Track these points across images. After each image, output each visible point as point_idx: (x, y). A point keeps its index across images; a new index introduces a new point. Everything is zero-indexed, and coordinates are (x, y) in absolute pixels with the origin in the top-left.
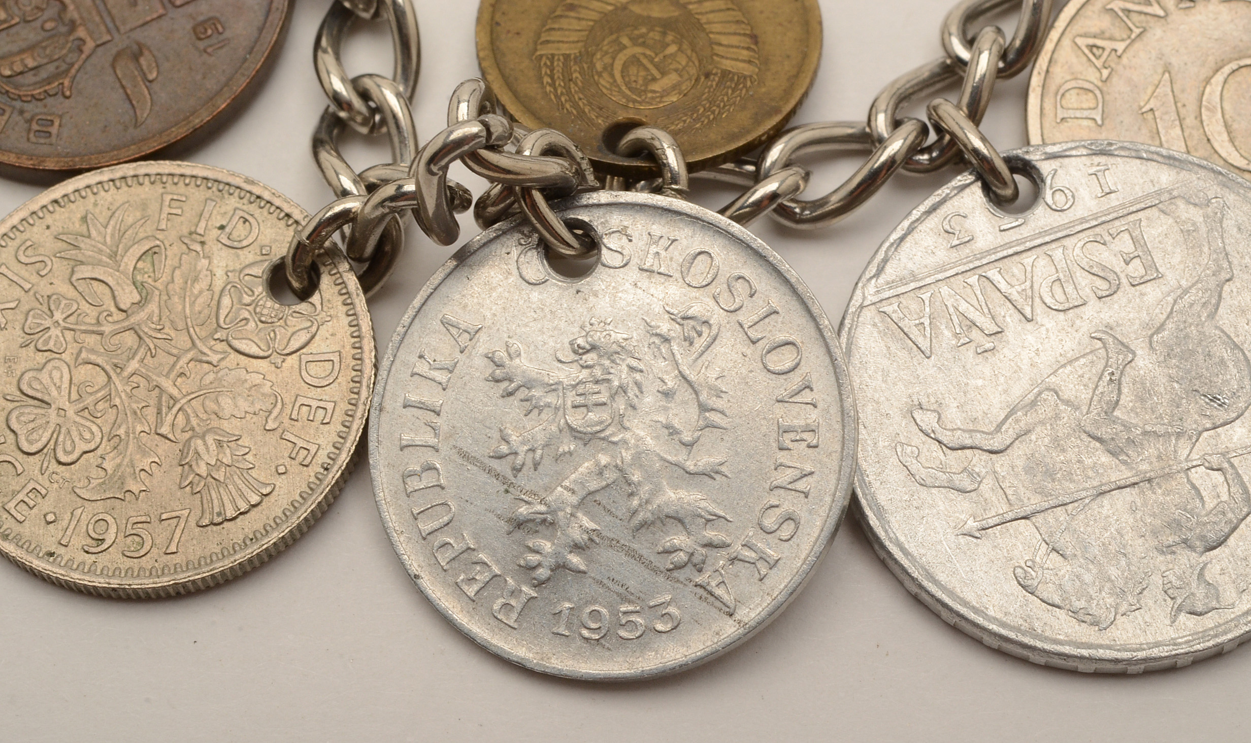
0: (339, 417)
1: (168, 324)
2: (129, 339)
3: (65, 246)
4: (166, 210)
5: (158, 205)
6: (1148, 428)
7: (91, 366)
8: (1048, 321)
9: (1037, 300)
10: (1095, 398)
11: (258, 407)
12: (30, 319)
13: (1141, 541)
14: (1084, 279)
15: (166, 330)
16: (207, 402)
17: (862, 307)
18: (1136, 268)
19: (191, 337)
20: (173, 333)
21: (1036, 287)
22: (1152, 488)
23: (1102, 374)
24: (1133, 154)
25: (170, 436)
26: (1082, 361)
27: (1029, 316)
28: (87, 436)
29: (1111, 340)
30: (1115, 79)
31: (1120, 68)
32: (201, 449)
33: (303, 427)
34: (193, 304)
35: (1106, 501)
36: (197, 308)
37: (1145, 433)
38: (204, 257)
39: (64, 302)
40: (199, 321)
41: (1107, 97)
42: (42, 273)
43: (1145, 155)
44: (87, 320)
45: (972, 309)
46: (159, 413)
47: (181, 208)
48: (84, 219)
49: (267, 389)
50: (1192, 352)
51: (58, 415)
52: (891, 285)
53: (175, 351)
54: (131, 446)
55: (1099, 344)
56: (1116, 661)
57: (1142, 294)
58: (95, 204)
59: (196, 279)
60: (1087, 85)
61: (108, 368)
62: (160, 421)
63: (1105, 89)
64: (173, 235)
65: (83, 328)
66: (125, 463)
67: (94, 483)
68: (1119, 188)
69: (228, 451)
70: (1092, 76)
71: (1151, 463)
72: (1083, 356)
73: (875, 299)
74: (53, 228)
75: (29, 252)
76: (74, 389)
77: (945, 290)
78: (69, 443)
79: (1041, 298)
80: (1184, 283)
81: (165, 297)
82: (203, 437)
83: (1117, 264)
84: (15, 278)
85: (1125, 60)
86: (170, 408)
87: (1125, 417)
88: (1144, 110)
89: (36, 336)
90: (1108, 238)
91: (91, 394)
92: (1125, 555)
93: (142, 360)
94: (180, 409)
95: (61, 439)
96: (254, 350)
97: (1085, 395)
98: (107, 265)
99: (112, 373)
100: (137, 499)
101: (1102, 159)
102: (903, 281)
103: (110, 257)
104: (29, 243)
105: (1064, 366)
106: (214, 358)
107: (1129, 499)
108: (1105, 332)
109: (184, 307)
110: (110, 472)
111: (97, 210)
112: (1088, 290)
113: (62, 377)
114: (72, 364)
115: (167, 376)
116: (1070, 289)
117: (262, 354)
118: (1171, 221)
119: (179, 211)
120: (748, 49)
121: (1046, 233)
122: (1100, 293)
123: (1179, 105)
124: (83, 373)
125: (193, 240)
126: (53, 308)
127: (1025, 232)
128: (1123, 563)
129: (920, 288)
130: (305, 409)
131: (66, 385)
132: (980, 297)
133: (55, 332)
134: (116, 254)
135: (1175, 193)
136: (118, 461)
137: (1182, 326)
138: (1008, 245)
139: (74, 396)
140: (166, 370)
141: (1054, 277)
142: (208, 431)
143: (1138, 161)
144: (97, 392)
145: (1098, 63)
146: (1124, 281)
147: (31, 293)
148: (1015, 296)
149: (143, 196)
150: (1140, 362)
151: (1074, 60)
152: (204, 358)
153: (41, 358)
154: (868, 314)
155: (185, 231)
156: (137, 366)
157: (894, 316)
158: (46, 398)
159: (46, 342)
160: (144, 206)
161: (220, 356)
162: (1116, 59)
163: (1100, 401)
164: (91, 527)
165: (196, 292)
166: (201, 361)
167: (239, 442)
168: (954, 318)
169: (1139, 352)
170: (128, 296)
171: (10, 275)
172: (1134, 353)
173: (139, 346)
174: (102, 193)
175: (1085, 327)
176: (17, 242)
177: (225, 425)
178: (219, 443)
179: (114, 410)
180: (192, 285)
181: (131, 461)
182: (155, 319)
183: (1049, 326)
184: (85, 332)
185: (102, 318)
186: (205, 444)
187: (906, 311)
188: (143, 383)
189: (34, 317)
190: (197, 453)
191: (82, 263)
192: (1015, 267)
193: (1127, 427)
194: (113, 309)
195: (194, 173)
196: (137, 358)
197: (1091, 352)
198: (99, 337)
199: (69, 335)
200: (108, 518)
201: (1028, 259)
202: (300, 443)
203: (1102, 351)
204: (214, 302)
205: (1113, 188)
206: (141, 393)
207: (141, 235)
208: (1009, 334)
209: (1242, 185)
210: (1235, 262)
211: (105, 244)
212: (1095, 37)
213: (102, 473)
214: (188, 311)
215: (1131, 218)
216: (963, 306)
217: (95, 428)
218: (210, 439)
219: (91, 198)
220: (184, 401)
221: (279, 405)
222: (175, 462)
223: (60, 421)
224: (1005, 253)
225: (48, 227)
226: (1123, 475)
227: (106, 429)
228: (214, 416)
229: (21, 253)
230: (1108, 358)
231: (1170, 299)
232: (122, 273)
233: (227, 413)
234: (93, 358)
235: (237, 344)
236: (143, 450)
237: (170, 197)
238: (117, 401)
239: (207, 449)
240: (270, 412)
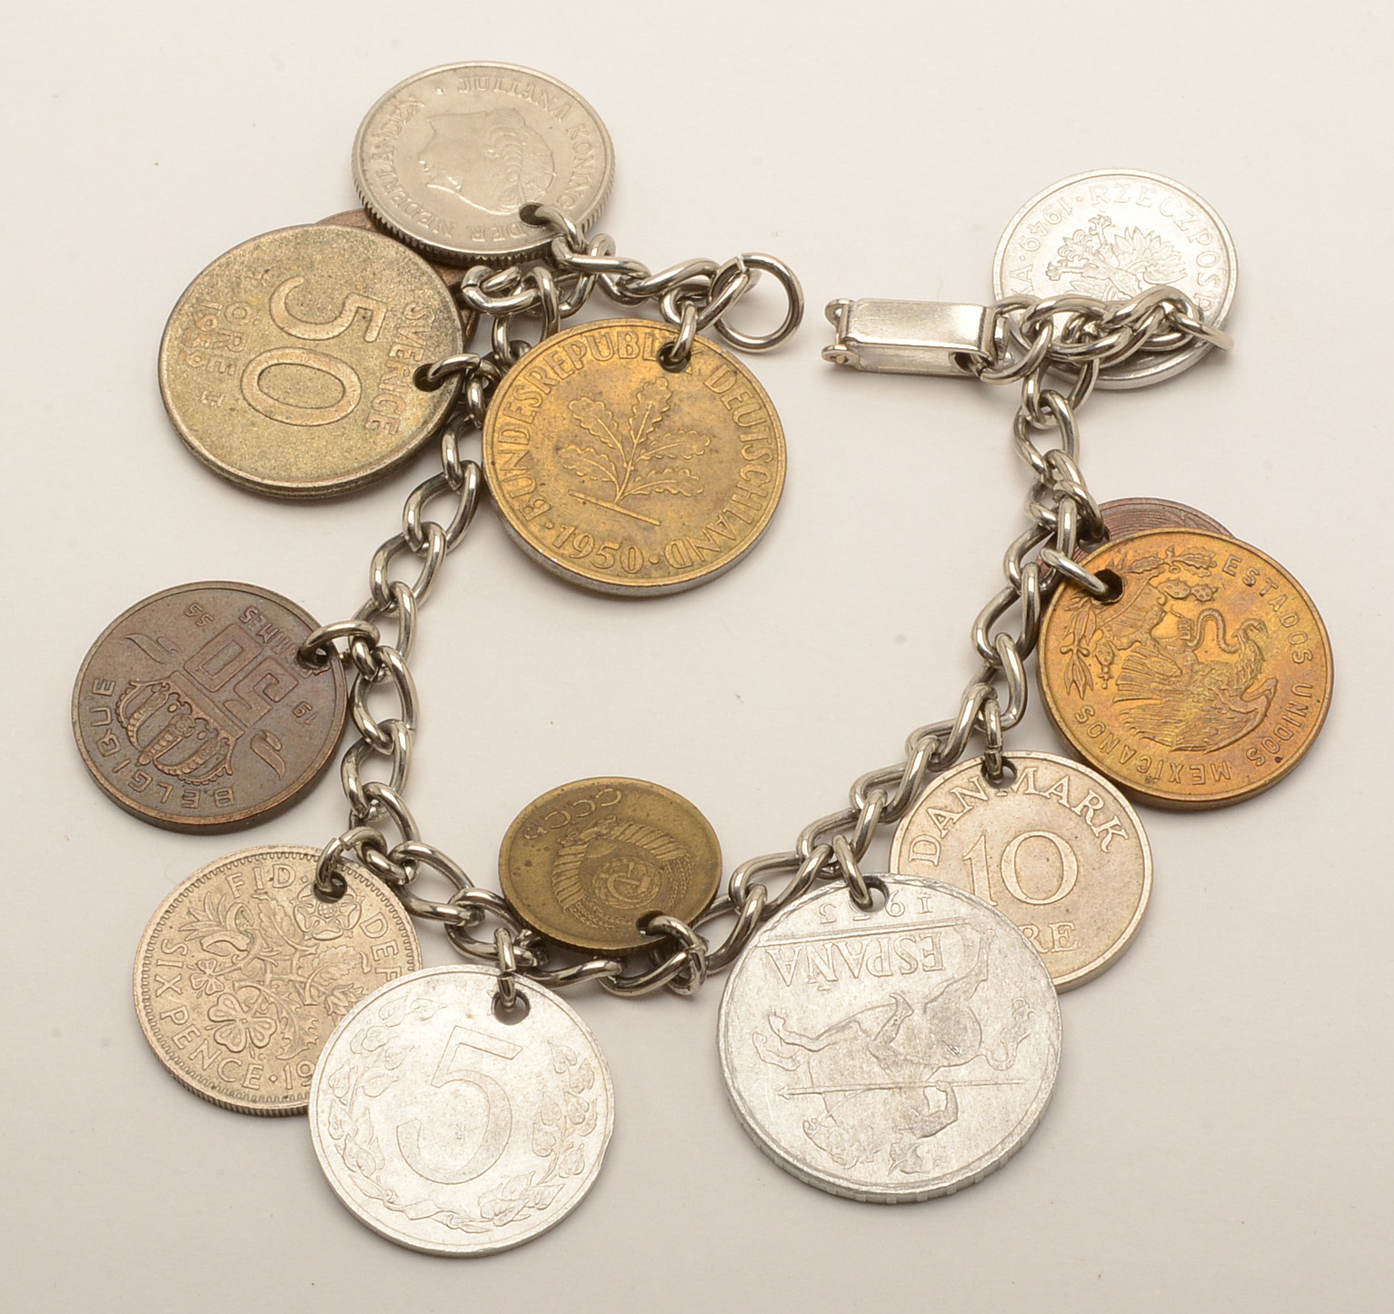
0: (401, 947)
1: (274, 946)
2: (258, 964)
3: (187, 932)
4: (233, 886)
5: (227, 885)
6: (908, 1057)
7: (244, 989)
8: (867, 980)
9: (864, 966)
10: (882, 1033)
11: (353, 963)
12: (193, 981)
13: (885, 1122)
14: (896, 961)
15: (275, 949)
16: (323, 975)
17: (756, 946)
18: (930, 961)
19: (292, 946)
20: (280, 949)
21: (865, 959)
22: (900, 1093)
23: (890, 1019)
24: (948, 892)
25: (314, 1003)
26: (882, 1009)
27: (856, 975)
28: (267, 1026)
29: (902, 1000)
30: (949, 837)
31: (954, 830)
32: (336, 1001)
33: (385, 962)
34: (281, 927)
35: (870, 1094)
36: (286, 929)
37: (905, 1060)
38: (272, 900)
39: (207, 962)
40: (291, 935)
41: (943, 848)
42: (184, 953)
43: (955, 894)
44: (226, 965)
45: (823, 963)
46: (299, 994)
47: (241, 880)
48: (189, 913)
49: (352, 952)
50: (949, 1018)
51: (243, 1023)
52: (778, 938)
53: (287, 958)
54: (295, 1020)
55: (894, 1001)
56: (849, 1189)
57: (929, 977)
58: (191, 902)
59: (275, 914)
60: (931, 840)
61: (255, 985)
62: (303, 999)
63: (942, 843)
64: (246, 897)
65: (227, 970)
66: (297, 1029)
67: (286, 1049)
68: (934, 910)
69: (351, 995)
70: (936, 833)
71: (904, 1078)
72: (883, 1006)
73: (766, 944)
74: (174, 927)
75: (169, 946)
76: (243, 1005)
77: (810, 948)
78: (258, 1034)
79: (867, 966)
80: (956, 976)
81: (263, 932)
82: (333, 994)
83: (919, 956)
84: (170, 964)
85: (957, 826)
86: (304, 988)
87: (896, 1048)
88: (966, 858)
89: (203, 988)
90: (918, 939)
91: (254, 1003)
92: (872, 1129)
93: (272, 972)
94: (310, 986)
95: (253, 1034)
96: (333, 935)
97: (876, 1030)
98: (219, 931)
99: (259, 987)
100: (316, 1044)
101: (929, 891)
102: (786, 937)
103: (218, 926)
104: (166, 941)
105: (870, 1009)
106: (313, 950)
107: (885, 1096)
108: (899, 995)
109: (278, 932)
110: (291, 1038)
111: (194, 905)
112: (897, 968)
113: (232, 1002)
114: (233, 992)
115: (291, 973)
116: (886, 964)
117: (338, 935)
118: (960, 937)
119: (241, 883)
120: (671, 842)
121: (881, 927)
122: (903, 971)
123: (988, 857)
124: (242, 994)
125: (260, 894)
126: (202, 969)
127: (869, 924)
128: (870, 1133)
129: (795, 943)
130: (379, 952)
131: (237, 1006)
132: (830, 957)
133: (212, 981)
134: (220, 922)
135: (967, 921)
136: (292, 1030)
137: (947, 1001)
138: (856, 930)
139: (246, 1009)
140: (289, 969)
141: (879, 955)
142: (334, 989)
143: (950, 897)
144: (257, 1000)
145: (941, 826)
146: (920, 966)
147: (185, 966)
148: (851, 961)
149: (215, 884)
150: (915, 1018)
151: (926, 823)
152: (307, 953)
153: (213, 998)
154: (759, 952)
155: (252, 892)
156: (271, 975)
157: (774, 957)
158: (230, 1018)
159: (211, 988)
160: (219, 889)
161: (315, 948)
162: (952, 825)
163: (883, 1035)
164: (299, 1072)
165: (279, 921)
166: (306, 956)
167: (355, 987)
168: (811, 966)
169: (916, 1011)
170: (242, 942)
171: (166, 963)
172: (913, 1012)
173: (265, 965)
174: (191, 894)
175: (889, 989)
176: (159, 944)
177: (340, 982)
178: (344, 993)
179: (273, 1005)
180: (274, 917)
181: (300, 1026)
182: (265, 946)
183: (866, 983)
184: (230, 972)
185: (234, 961)
186: (336, 997)
187: (782, 956)
188: (280, 983)
189: (195, 979)
190: (335, 1004)
191: (204, 937)
192: (856, 943)
193: (896, 1054)
194: (238, 952)
195: (237, 858)
196: (268, 971)
197: (888, 1005)
198: (239, 971)
199: (221, 978)
200: (306, 1062)
201: (866, 941)
202: (389, 971)
203: (894, 1007)
204: (293, 921)
205: (930, 910)
206: (282, 988)
207: (228, 906)
208: (841, 983)
209: (1008, 925)
210: (991, 971)
211: (210, 920)
212: (940, 809)
213: (288, 1041)
214: (281, 933)
215: (936, 930)
216: (818, 960)
217: (268, 1020)
218: (336, 993)
219: (186, 900)
220: (309, 981)
221: (364, 957)
222: (325, 1015)
223: (246, 1025)
224: (852, 934)
225: (171, 927)
226: (886, 1081)
227: (275, 1017)
228: (331, 981)
229: (164, 949)
230: (896, 1011)
231: (945, 984)
232: (230, 931)
233: (338, 975)
234: (243, 984)
235: (319, 936)
236: (304, 1018)
237: (231, 877)
238: (272, 1000)
239: (339, 999)
240: (362, 963)
